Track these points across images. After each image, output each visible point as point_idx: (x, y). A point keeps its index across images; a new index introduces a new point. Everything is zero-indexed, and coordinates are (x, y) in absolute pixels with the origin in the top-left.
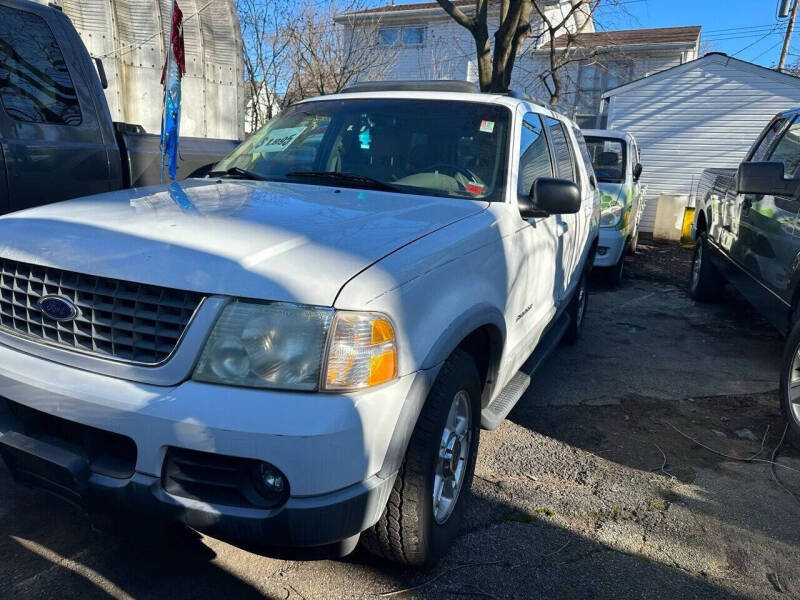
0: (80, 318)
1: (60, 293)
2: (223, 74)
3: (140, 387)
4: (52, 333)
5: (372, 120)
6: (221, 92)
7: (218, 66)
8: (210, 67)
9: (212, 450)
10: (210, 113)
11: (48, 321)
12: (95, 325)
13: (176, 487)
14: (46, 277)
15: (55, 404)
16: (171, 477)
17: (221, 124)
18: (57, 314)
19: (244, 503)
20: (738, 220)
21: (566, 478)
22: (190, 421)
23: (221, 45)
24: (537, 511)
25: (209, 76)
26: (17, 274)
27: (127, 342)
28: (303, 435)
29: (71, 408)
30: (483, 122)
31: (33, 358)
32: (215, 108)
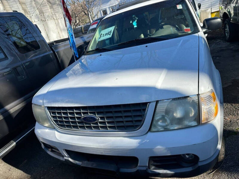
0: (100, 120)
1: (89, 114)
2: (58, 16)
3: (131, 138)
4: (90, 128)
5: (137, 17)
6: (59, 22)
7: (56, 14)
8: (54, 15)
9: (169, 155)
10: (59, 30)
11: (86, 124)
12: (107, 122)
13: (153, 167)
14: (81, 110)
15: (102, 151)
16: (151, 165)
17: (63, 32)
18: (91, 121)
19: (181, 167)
20: (233, 11)
21: (236, 115)
22: (159, 147)
23: (55, 7)
24: (236, 129)
25: (55, 18)
26: (68, 111)
27: (121, 124)
28: (203, 142)
29: (109, 152)
30: (177, 6)
31: (83, 137)
32: (60, 27)
